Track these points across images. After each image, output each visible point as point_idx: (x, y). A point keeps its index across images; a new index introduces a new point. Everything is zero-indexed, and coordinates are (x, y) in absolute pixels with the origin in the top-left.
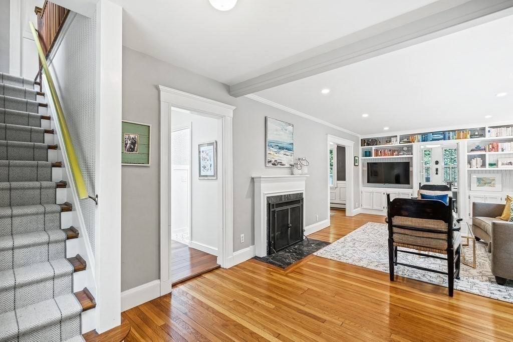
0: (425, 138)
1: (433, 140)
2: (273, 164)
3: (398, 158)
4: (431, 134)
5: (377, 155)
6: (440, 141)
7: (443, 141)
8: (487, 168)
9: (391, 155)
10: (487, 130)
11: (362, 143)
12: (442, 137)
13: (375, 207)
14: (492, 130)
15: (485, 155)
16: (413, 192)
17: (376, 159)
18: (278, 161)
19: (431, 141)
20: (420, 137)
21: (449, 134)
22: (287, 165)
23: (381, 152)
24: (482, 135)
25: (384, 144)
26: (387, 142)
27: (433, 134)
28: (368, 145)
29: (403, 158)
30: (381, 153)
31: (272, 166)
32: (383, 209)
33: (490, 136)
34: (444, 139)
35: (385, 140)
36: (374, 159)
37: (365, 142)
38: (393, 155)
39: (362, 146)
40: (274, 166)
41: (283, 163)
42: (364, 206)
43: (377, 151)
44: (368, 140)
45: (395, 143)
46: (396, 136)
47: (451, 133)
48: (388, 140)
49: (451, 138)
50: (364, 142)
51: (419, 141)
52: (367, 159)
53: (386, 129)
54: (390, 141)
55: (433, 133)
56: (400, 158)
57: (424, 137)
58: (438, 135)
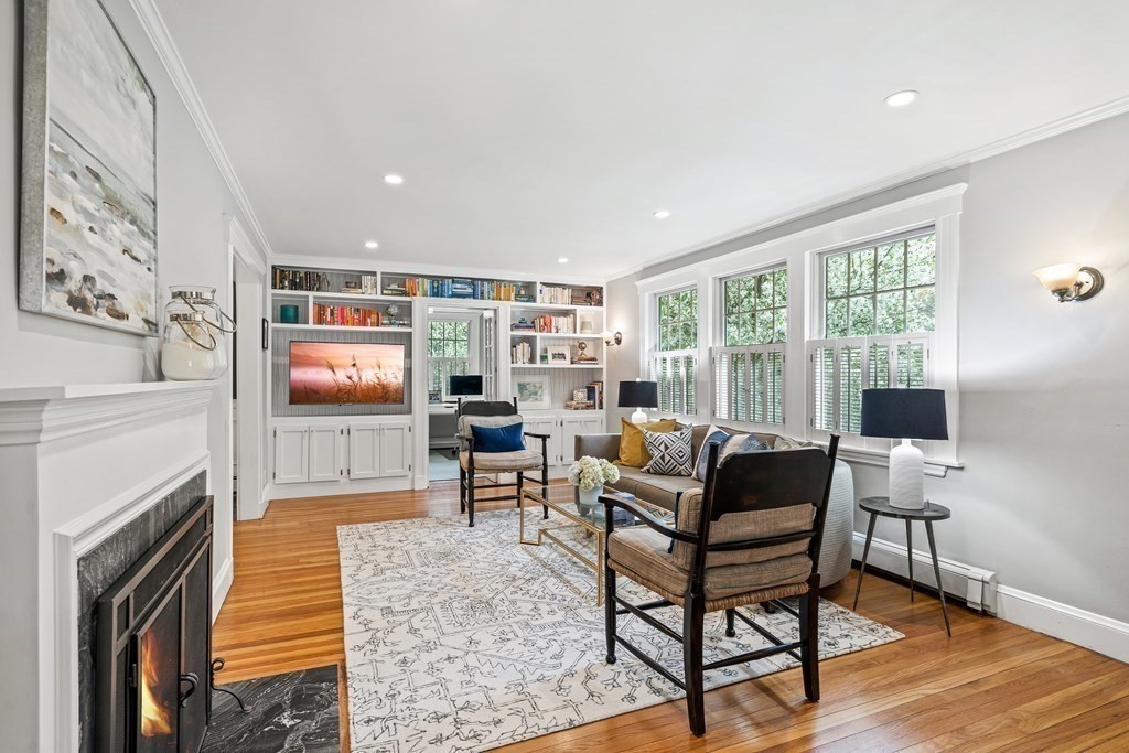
0: (438, 286)
1: (454, 295)
2: (77, 302)
3: (377, 333)
4: (450, 280)
5: (320, 320)
6: (467, 299)
7: (472, 300)
8: (538, 364)
9: (360, 324)
10: (539, 287)
11: (274, 278)
12: (470, 290)
13: (317, 476)
14: (546, 289)
15: (535, 337)
16: (413, 421)
17: (318, 331)
18: (101, 285)
19: (450, 296)
20: (427, 283)
21: (482, 285)
22: (135, 323)
23: (332, 311)
24: (532, 298)
25: (340, 291)
26: (347, 285)
27: (453, 282)
28: (294, 286)
29: (389, 333)
30: (332, 314)
31: (69, 312)
32: (338, 477)
33: (543, 301)
34: (474, 296)
35: (342, 281)
36: (311, 331)
37: (282, 279)
38: (364, 323)
39: (274, 287)
40: (78, 315)
41: (125, 302)
42: (281, 478)
43: (321, 309)
44: (294, 273)
45: (371, 293)
46: (374, 274)
47: (486, 284)
48: (353, 280)
49: (486, 295)
50: (283, 276)
51: (425, 295)
52: (291, 331)
53: (372, 245)
54: (359, 285)
55: (454, 279)
56: (383, 333)
57: (436, 285)
58: (463, 286)
